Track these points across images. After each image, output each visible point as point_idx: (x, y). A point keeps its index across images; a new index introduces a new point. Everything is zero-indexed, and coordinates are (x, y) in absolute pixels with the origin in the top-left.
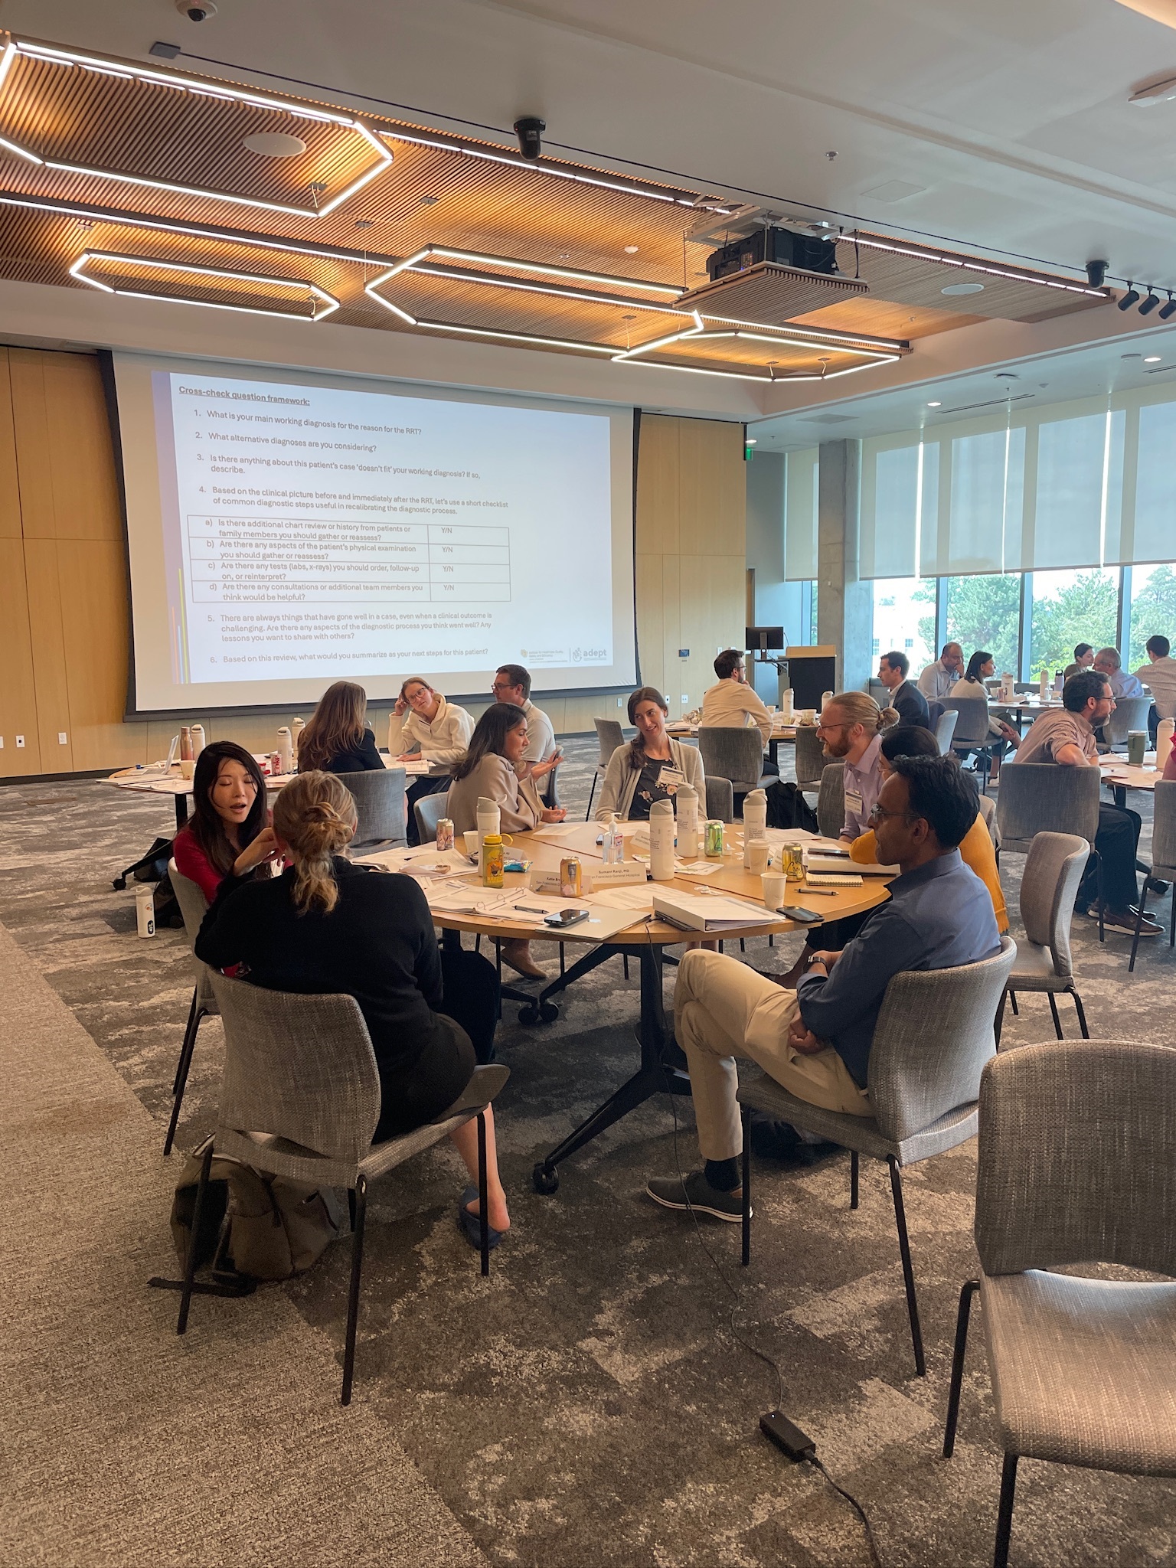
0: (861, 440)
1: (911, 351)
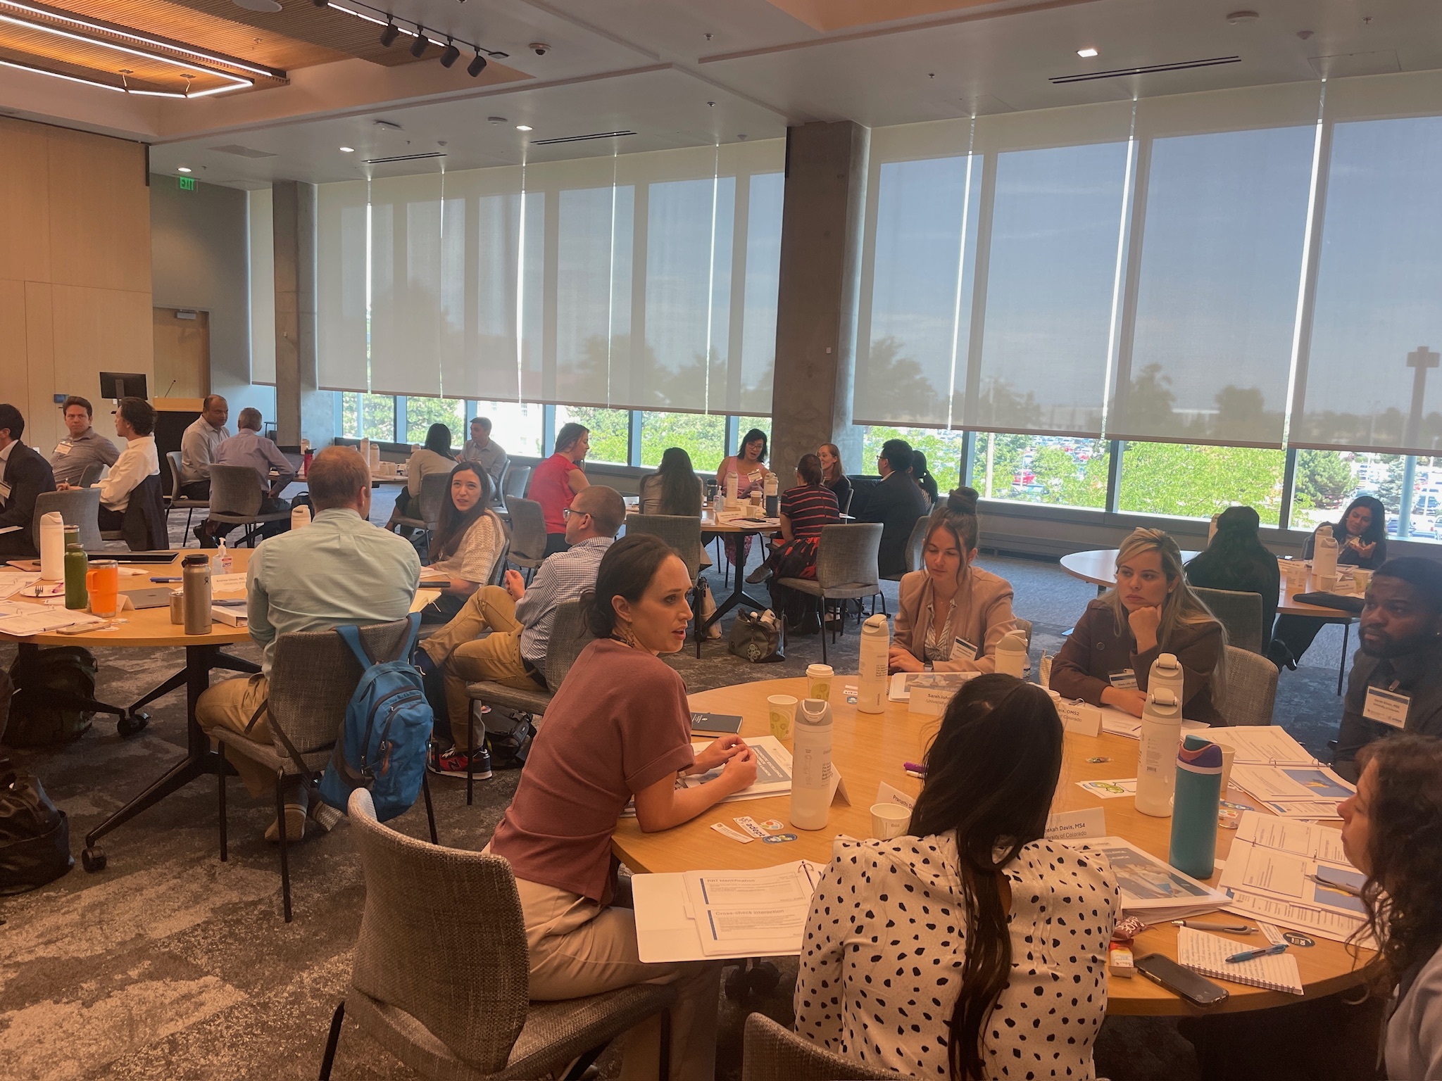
0: (316, 185)
1: (288, 82)
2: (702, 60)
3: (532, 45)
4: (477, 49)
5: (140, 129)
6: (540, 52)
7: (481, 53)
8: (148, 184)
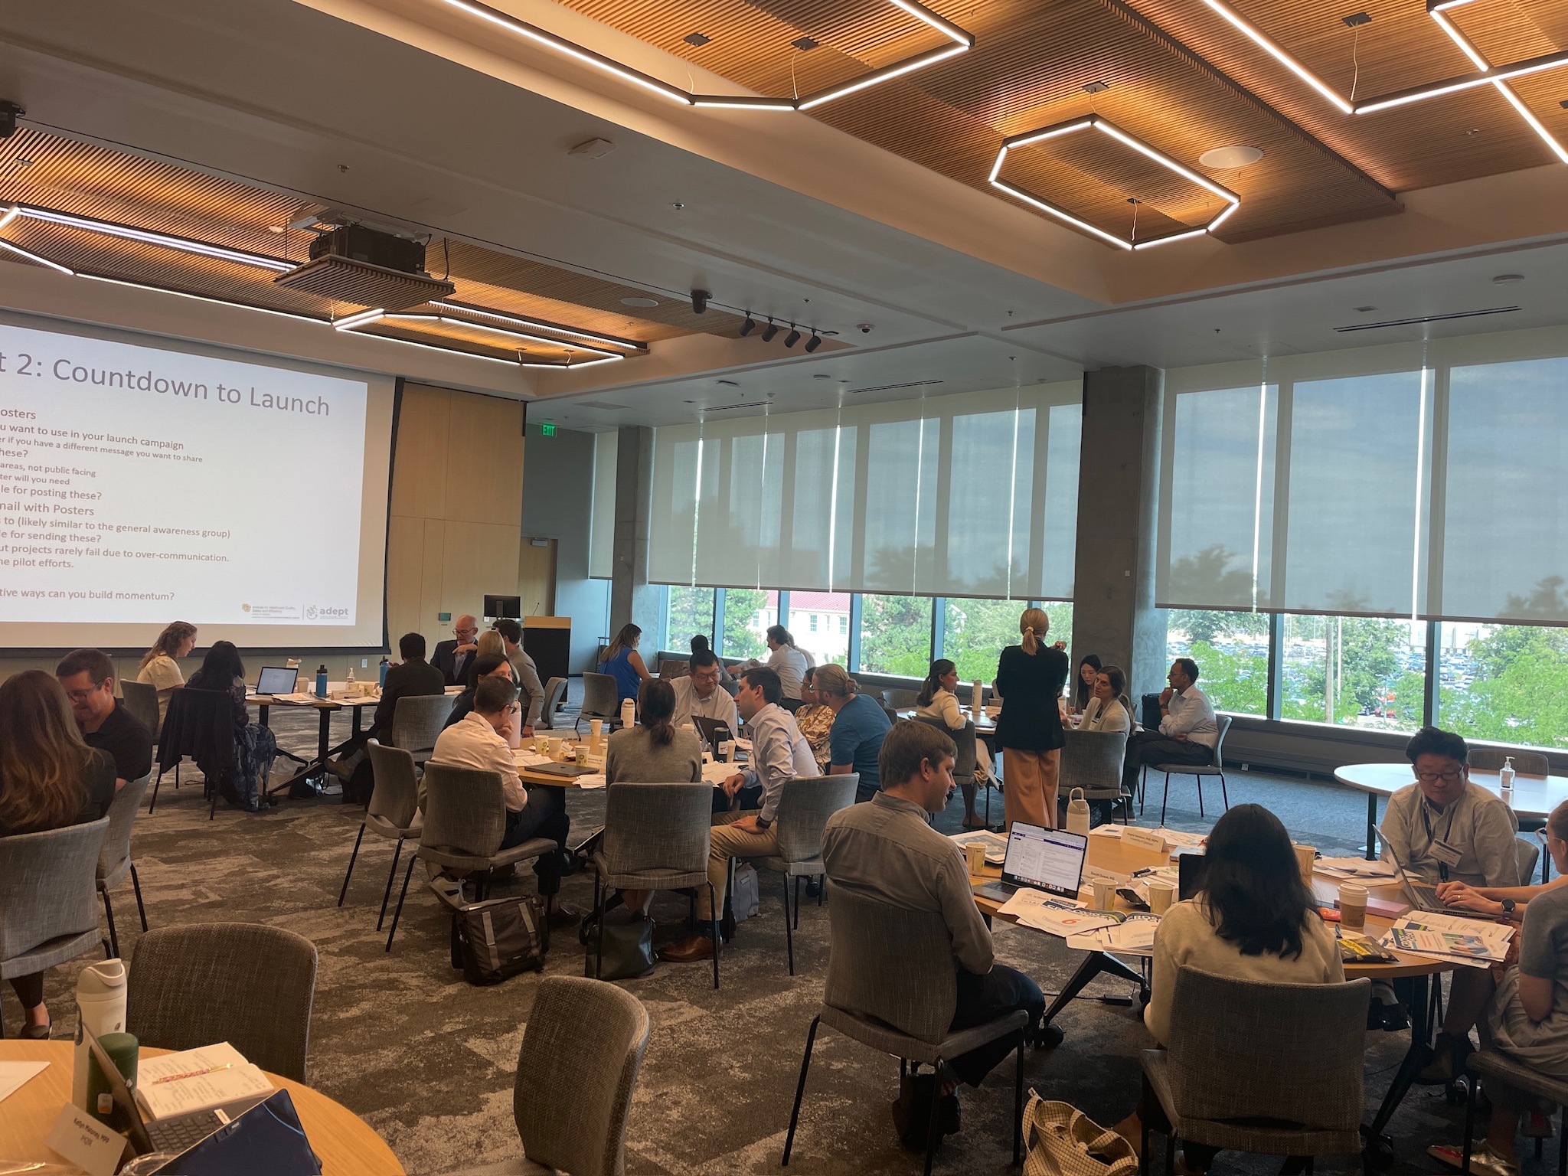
0: (655, 429)
1: (648, 352)
2: (1004, 329)
3: (859, 326)
4: (814, 331)
5: (520, 390)
6: (866, 331)
7: (817, 334)
8: (524, 435)
